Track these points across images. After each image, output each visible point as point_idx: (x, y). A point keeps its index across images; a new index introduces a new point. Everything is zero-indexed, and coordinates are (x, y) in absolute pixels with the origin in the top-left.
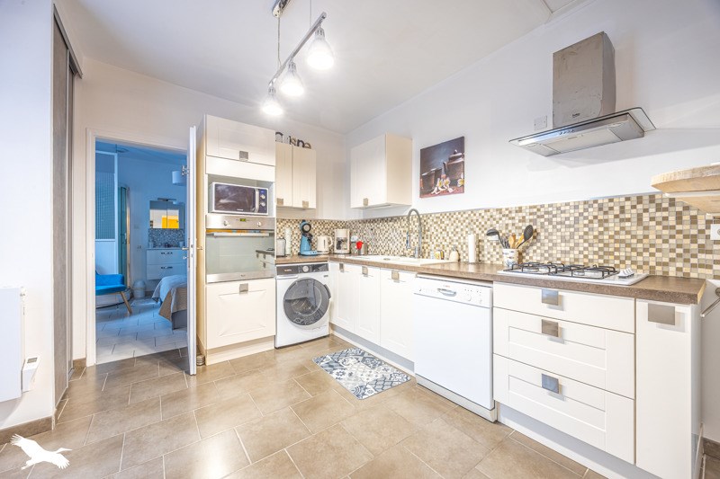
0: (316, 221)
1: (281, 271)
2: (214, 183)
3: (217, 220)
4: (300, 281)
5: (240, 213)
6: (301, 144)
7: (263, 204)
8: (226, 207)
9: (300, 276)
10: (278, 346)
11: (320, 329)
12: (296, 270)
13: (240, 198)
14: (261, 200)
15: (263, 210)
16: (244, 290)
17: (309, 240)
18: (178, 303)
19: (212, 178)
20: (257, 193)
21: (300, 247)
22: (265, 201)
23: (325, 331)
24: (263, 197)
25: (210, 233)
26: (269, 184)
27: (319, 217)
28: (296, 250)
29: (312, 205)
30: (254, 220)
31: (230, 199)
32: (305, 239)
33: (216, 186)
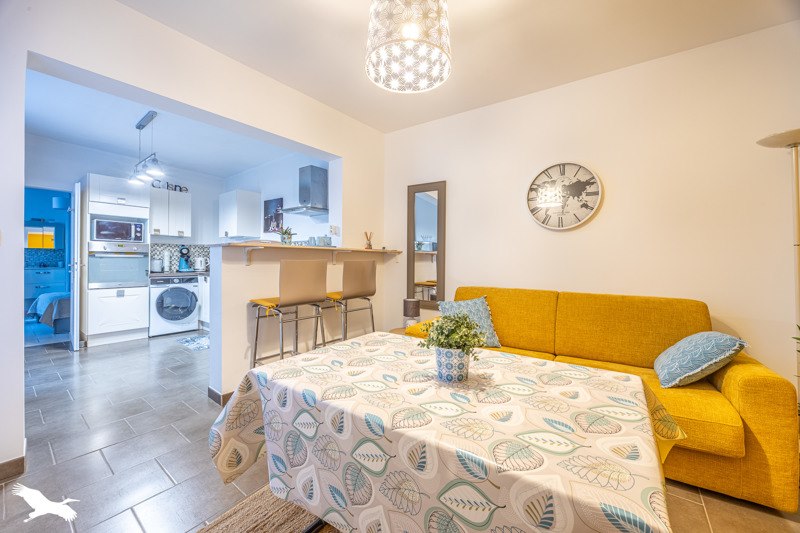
0: (195, 246)
1: (154, 282)
2: (95, 221)
3: (99, 246)
4: (172, 289)
5: (118, 241)
6: (178, 188)
7: (138, 235)
8: (106, 236)
9: (172, 286)
10: (151, 335)
11: (190, 323)
12: (167, 281)
13: (118, 230)
14: (136, 231)
15: (138, 238)
16: (120, 295)
17: (187, 261)
18: (60, 312)
19: (93, 217)
20: (133, 227)
21: (179, 266)
22: (140, 232)
23: (194, 326)
24: (139, 229)
25: (92, 254)
26: (144, 221)
27: (199, 243)
28: (175, 268)
29: (188, 233)
30: (130, 245)
31: (109, 230)
32: (183, 259)
33: (98, 222)
